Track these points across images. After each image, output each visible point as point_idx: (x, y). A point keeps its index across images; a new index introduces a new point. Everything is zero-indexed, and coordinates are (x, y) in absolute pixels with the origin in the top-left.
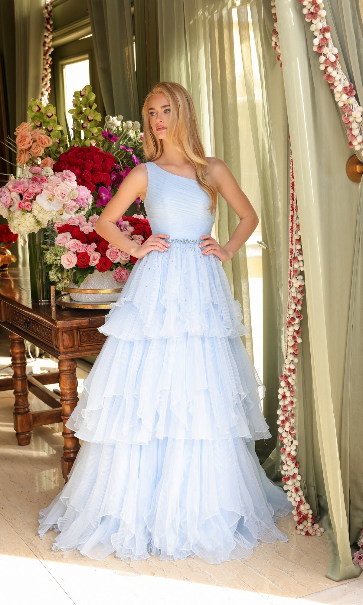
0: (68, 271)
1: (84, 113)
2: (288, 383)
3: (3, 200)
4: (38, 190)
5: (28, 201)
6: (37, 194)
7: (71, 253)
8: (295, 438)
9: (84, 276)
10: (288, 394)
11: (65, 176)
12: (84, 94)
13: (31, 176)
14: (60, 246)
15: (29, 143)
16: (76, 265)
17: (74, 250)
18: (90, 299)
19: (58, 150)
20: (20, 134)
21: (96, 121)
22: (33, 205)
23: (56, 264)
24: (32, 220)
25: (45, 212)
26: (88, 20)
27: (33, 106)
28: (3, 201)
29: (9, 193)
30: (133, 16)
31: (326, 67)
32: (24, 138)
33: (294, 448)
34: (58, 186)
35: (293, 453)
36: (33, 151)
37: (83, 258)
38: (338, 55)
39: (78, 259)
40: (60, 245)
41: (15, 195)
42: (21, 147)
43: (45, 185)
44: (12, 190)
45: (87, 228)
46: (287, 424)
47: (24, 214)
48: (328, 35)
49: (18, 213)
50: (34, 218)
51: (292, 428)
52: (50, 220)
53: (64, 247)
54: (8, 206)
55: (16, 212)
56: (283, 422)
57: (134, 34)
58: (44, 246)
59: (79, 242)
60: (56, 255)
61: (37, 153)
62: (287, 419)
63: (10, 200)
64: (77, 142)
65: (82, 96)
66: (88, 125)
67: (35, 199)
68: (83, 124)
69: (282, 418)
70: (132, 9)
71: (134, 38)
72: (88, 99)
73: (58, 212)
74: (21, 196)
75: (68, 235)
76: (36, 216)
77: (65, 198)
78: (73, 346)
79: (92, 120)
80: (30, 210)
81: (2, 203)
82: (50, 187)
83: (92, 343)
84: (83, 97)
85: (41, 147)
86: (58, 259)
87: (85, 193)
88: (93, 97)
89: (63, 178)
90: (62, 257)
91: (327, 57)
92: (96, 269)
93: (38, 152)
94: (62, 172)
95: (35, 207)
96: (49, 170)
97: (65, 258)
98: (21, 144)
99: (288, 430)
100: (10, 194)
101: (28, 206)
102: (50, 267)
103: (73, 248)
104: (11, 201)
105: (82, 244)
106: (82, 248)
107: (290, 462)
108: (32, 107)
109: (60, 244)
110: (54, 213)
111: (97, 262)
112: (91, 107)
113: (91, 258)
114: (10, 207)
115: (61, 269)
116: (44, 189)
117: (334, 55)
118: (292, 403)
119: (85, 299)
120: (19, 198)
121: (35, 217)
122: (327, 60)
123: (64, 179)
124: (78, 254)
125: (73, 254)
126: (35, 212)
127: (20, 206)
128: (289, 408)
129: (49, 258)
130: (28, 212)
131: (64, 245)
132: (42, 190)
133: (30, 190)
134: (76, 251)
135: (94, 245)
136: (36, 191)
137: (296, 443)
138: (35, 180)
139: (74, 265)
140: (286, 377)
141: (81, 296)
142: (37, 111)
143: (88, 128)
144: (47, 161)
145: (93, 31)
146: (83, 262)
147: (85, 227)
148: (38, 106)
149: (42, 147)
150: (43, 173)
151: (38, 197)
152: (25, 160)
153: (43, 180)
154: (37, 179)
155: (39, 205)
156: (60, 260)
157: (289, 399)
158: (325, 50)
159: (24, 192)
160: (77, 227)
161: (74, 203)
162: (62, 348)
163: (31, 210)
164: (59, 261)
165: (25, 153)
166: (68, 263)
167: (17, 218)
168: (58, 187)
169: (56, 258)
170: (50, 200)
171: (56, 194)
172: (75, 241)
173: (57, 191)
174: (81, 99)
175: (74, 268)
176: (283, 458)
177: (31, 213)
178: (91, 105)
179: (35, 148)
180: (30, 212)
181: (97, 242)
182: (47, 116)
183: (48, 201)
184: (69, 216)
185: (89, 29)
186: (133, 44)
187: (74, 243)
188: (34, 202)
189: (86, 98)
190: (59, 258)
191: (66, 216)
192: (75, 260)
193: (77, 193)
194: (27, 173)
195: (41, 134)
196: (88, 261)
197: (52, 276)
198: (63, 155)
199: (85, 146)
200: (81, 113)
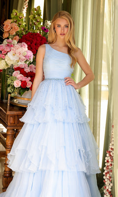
0: (17, 88)
2: (110, 155)
4: (9, 50)
5: (4, 54)
6: (8, 52)
8: (111, 182)
9: (24, 92)
10: (110, 160)
13: (7, 43)
14: (14, 77)
15: (9, 29)
17: (20, 79)
20: (6, 24)
23: (11, 85)
24: (5, 63)
25: (11, 60)
32: (7, 26)
33: (110, 187)
34: (18, 49)
35: (110, 190)
37: (24, 83)
39: (22, 84)
43: (12, 48)
45: (27, 70)
46: (108, 175)
47: (1, 60)
51: (110, 177)
52: (12, 64)
53: (16, 77)
56: (106, 173)
58: (8, 76)
59: (23, 76)
60: (12, 81)
62: (108, 172)
65: (36, 10)
67: (7, 54)
69: (106, 171)
72: (38, 12)
73: (16, 61)
74: (1, 52)
75: (19, 72)
77: (20, 55)
78: (14, 124)
82: (14, 49)
87: (30, 53)
89: (22, 46)
93: (13, 33)
94: (22, 43)
95: (7, 57)
96: (15, 42)
97: (15, 82)
98: (5, 29)
99: (108, 178)
101: (4, 57)
102: (9, 85)
106: (24, 79)
107: (107, 194)
108: (13, 13)
109: (14, 75)
110: (14, 61)
111: (30, 86)
113: (28, 84)
115: (14, 87)
118: (111, 165)
124: (22, 81)
125: (19, 81)
126: (6, 60)
128: (110, 167)
132: (11, 50)
133: (5, 50)
135: (29, 78)
137: (111, 185)
138: (8, 45)
139: (19, 86)
140: (110, 152)
142: (15, 15)
144: (16, 38)
146: (24, 85)
148: (16, 13)
149: (15, 31)
150: (13, 43)
153: (11, 46)
154: (9, 45)
157: (110, 163)
159: (2, 50)
160: (23, 69)
161: (24, 58)
162: (9, 124)
164: (13, 83)
165: (7, 33)
166: (16, 85)
170: (14, 55)
171: (16, 53)
173: (17, 51)
174: (35, 12)
175: (19, 87)
176: (105, 191)
180: (4, 59)
181: (31, 77)
182: (19, 17)
187: (20, 76)
191: (20, 63)
192: (20, 84)
193: (26, 53)
194: (5, 42)
195: (15, 25)
196: (26, 85)
197: (9, 90)
198: (24, 36)
199: (34, 33)
200: (35, 18)
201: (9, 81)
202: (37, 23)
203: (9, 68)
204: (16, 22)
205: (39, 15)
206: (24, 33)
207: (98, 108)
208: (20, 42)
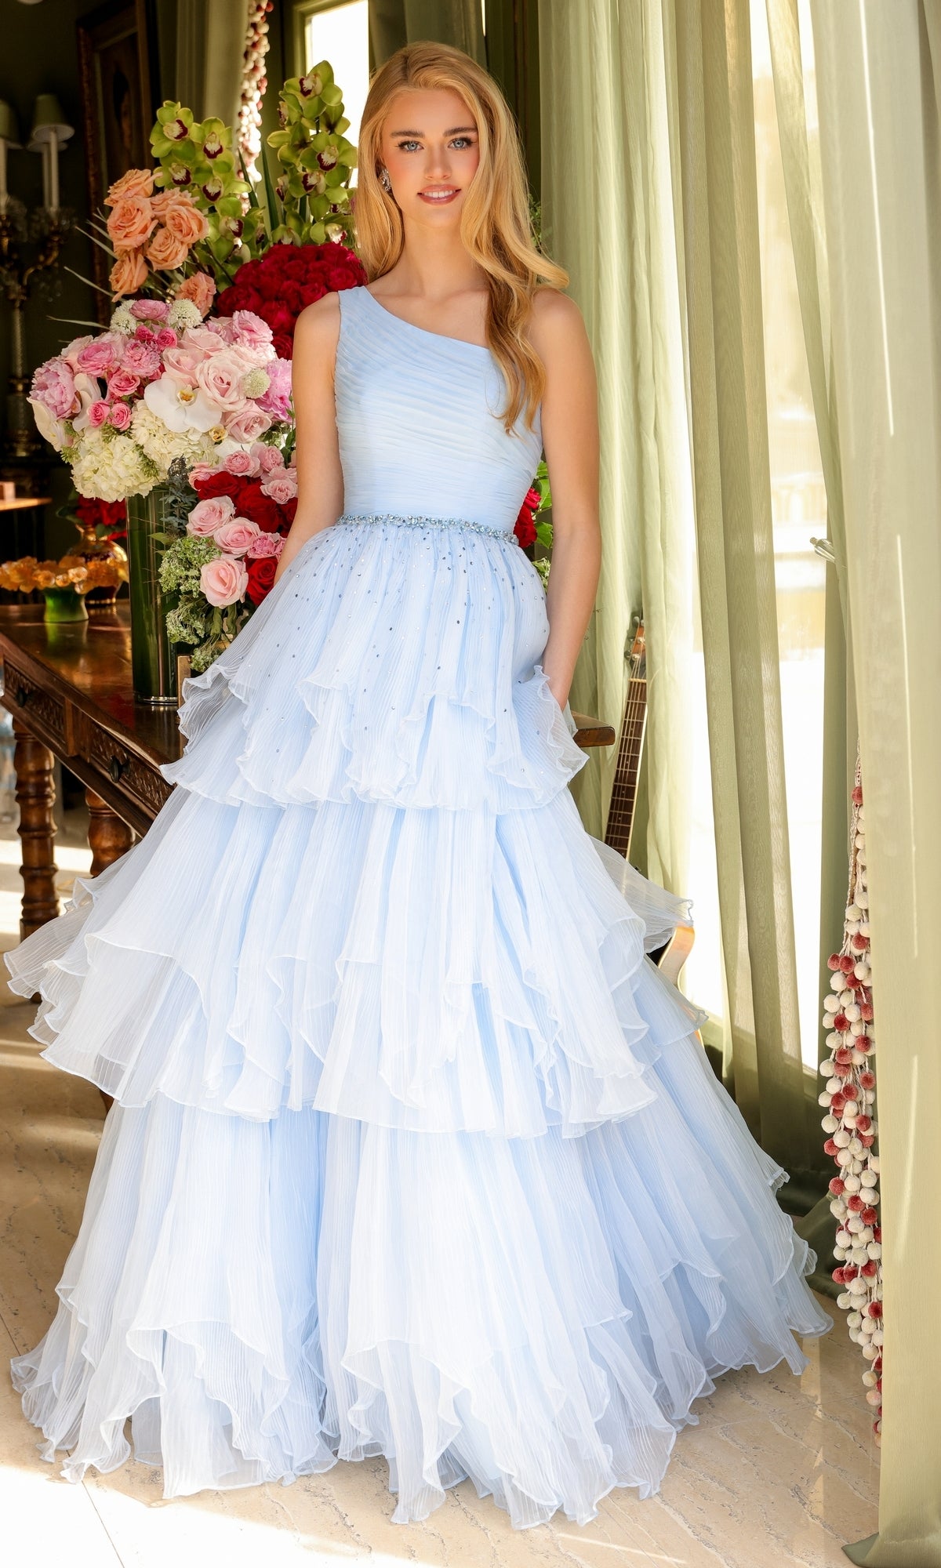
0: (224, 613)
3: (54, 395)
4: (148, 368)
5: (121, 400)
6: (147, 380)
7: (231, 559)
13: (134, 326)
14: (200, 538)
15: (144, 230)
16: (244, 595)
17: (238, 551)
20: (121, 203)
22: (135, 412)
23: (186, 593)
24: (133, 458)
25: (169, 435)
27: (166, 124)
28: (52, 400)
29: (70, 376)
32: (129, 215)
34: (210, 357)
36: (155, 253)
37: (265, 575)
39: (251, 579)
40: (201, 534)
41: (85, 383)
42: (120, 243)
43: (171, 353)
44: (77, 367)
45: (281, 487)
47: (108, 440)
49: (93, 438)
50: (137, 454)
52: (176, 459)
53: (211, 542)
54: (67, 415)
55: (87, 435)
58: (160, 536)
59: (255, 528)
60: (189, 565)
61: (165, 260)
67: (140, 394)
73: (207, 434)
74: (102, 384)
75: (226, 504)
76: (142, 447)
77: (229, 393)
80: (125, 429)
81: (49, 404)
82: (186, 360)
85: (177, 243)
86: (193, 578)
89: (233, 334)
90: (203, 571)
94: (231, 315)
95: (141, 417)
96: (191, 312)
97: (211, 572)
98: (121, 234)
100: (73, 378)
101: (122, 415)
102: (173, 599)
103: (237, 543)
104: (74, 401)
105: (261, 534)
106: (265, 544)
108: (162, 126)
109: (200, 530)
114: (72, 417)
115: (204, 606)
116: (167, 367)
120: (95, 391)
123: (235, 339)
124: (249, 563)
125: (235, 564)
126: (141, 435)
127: (100, 414)
129: (167, 572)
130: (119, 432)
131: (211, 536)
132: (162, 369)
133: (128, 370)
134: (246, 555)
136: (143, 372)
138: (142, 337)
139: (239, 595)
142: (177, 138)
148: (179, 122)
149: (182, 242)
150: (172, 320)
151: (150, 391)
152: (131, 281)
153: (165, 340)
154: (152, 336)
155: (151, 414)
156: (198, 578)
159: (110, 375)
160: (255, 481)
161: (256, 410)
163: (130, 428)
164: (194, 581)
165: (133, 260)
166: (220, 587)
167: (91, 451)
168: (211, 361)
169: (187, 573)
170: (186, 398)
171: (202, 382)
172: (245, 523)
173: (206, 372)
175: (240, 608)
177: (130, 438)
179: (160, 246)
180: (127, 433)
183: (178, 400)
187: (239, 528)
188: (139, 403)
190: (195, 572)
191: (229, 447)
192: (241, 582)
193: (266, 381)
194: (124, 318)
195: (180, 204)
197: (175, 626)
198: (245, 269)
199: (310, 244)
200: (303, 143)
201: (169, 571)
202: (319, 180)
203: (160, 490)
204: (184, 183)
205: (332, 122)
206: (247, 254)
207: (768, 699)
208: (220, 308)
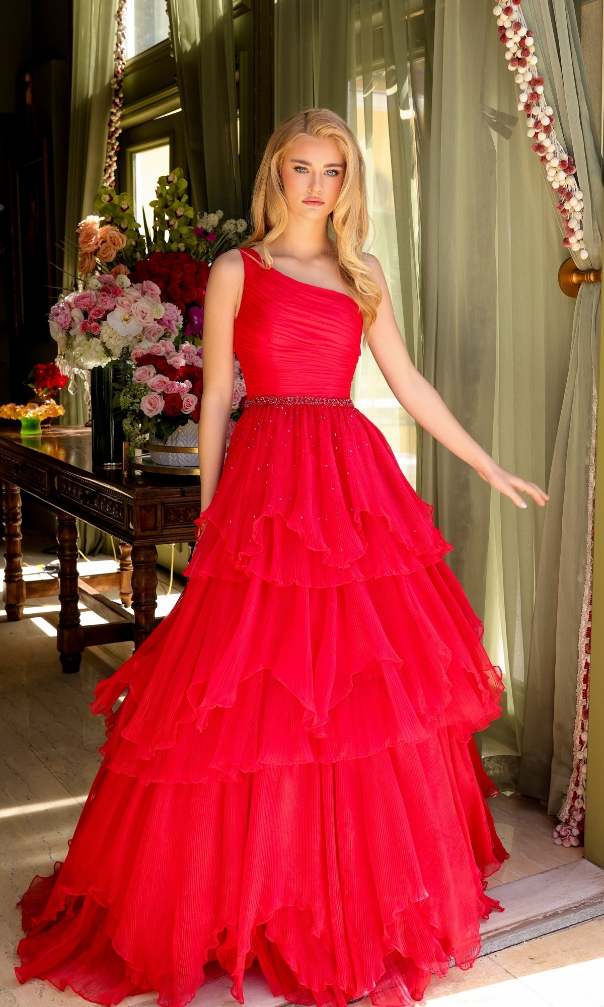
0: (152, 419)
1: (171, 207)
3: (60, 319)
4: (109, 306)
5: (95, 321)
6: (108, 312)
7: (156, 395)
9: (173, 428)
11: (145, 289)
12: (172, 180)
13: (100, 286)
14: (140, 384)
15: (97, 244)
16: (162, 412)
17: (160, 391)
18: (181, 462)
19: (134, 257)
20: (85, 232)
21: (186, 217)
22: (102, 327)
23: (133, 410)
25: (118, 337)
26: (175, 89)
27: (103, 195)
28: (60, 321)
29: (69, 309)
30: (238, 84)
31: (536, 134)
32: (89, 236)
34: (137, 301)
36: (101, 254)
37: (173, 400)
38: (552, 117)
39: (166, 403)
40: (139, 382)
41: (77, 313)
42: (85, 249)
43: (120, 299)
44: (73, 305)
45: (177, 361)
47: (88, 340)
48: (540, 90)
49: (80, 338)
50: (102, 347)
52: (124, 347)
53: (146, 386)
54: (67, 328)
55: (77, 337)
57: (238, 107)
59: (166, 379)
60: (134, 397)
61: (106, 258)
63: (70, 320)
64: (159, 246)
65: (169, 183)
66: (175, 223)
67: (105, 318)
68: (168, 221)
70: (237, 74)
71: (238, 113)
72: (177, 188)
73: (135, 337)
74: (86, 314)
75: (152, 369)
76: (105, 343)
77: (146, 318)
79: (182, 216)
80: (97, 334)
81: (58, 323)
82: (126, 302)
83: (181, 525)
84: (171, 184)
85: (112, 249)
86: (137, 403)
87: (173, 313)
88: (184, 184)
89: (143, 291)
90: (143, 399)
91: (537, 118)
92: (191, 419)
93: (109, 256)
94: (142, 283)
95: (105, 330)
96: (124, 280)
97: (146, 400)
98: (86, 245)
100: (71, 311)
101: (96, 328)
102: (125, 413)
103: (160, 387)
104: (71, 322)
105: (170, 382)
106: (172, 386)
108: (101, 197)
109: (139, 380)
110: (130, 339)
111: (192, 409)
112: (180, 199)
113: (184, 403)
114: (70, 328)
115: (140, 416)
116: (117, 305)
117: (548, 116)
119: (173, 462)
120: (82, 316)
121: (103, 344)
122: (537, 124)
123: (144, 294)
124: (164, 395)
125: (158, 397)
126: (105, 337)
127: (84, 327)
129: (124, 400)
130: (94, 336)
131: (145, 382)
132: (115, 307)
133: (99, 306)
134: (163, 392)
135: (188, 384)
136: (107, 307)
138: (105, 291)
139: (159, 411)
141: (167, 456)
142: (108, 202)
143: (176, 227)
144: (119, 270)
145: (183, 105)
146: (173, 407)
147: (174, 358)
148: (109, 195)
149: (114, 249)
150: (117, 283)
151: (109, 316)
152: (89, 268)
153: (117, 293)
154: (109, 290)
155: (110, 328)
156: (139, 403)
158: (535, 111)
159: (90, 309)
160: (163, 358)
161: (157, 326)
163: (99, 334)
164: (137, 405)
165: (90, 258)
166: (150, 408)
167: (79, 345)
168: (137, 303)
169: (133, 400)
170: (126, 320)
171: (134, 312)
172: (161, 377)
173: (136, 308)
174: (168, 188)
175: (158, 416)
177: (99, 339)
178: (180, 196)
179: (103, 251)
180: (98, 336)
181: (192, 380)
182: (121, 208)
183: (122, 321)
184: (150, 344)
185: (177, 100)
186: (237, 120)
187: (159, 379)
188: (104, 323)
189: (174, 186)
190: (138, 400)
192: (161, 405)
194: (94, 282)
195: (115, 231)
196: (181, 406)
197: (127, 426)
201: (126, 399)
